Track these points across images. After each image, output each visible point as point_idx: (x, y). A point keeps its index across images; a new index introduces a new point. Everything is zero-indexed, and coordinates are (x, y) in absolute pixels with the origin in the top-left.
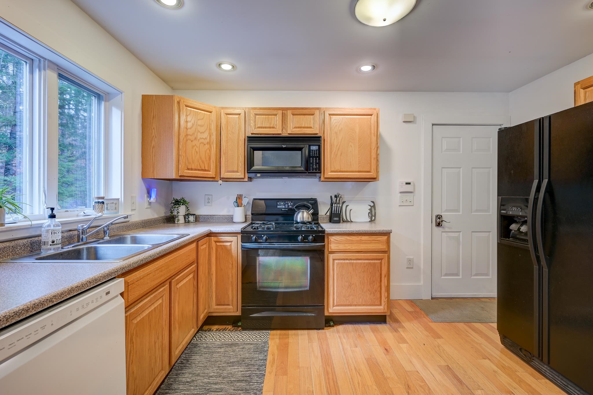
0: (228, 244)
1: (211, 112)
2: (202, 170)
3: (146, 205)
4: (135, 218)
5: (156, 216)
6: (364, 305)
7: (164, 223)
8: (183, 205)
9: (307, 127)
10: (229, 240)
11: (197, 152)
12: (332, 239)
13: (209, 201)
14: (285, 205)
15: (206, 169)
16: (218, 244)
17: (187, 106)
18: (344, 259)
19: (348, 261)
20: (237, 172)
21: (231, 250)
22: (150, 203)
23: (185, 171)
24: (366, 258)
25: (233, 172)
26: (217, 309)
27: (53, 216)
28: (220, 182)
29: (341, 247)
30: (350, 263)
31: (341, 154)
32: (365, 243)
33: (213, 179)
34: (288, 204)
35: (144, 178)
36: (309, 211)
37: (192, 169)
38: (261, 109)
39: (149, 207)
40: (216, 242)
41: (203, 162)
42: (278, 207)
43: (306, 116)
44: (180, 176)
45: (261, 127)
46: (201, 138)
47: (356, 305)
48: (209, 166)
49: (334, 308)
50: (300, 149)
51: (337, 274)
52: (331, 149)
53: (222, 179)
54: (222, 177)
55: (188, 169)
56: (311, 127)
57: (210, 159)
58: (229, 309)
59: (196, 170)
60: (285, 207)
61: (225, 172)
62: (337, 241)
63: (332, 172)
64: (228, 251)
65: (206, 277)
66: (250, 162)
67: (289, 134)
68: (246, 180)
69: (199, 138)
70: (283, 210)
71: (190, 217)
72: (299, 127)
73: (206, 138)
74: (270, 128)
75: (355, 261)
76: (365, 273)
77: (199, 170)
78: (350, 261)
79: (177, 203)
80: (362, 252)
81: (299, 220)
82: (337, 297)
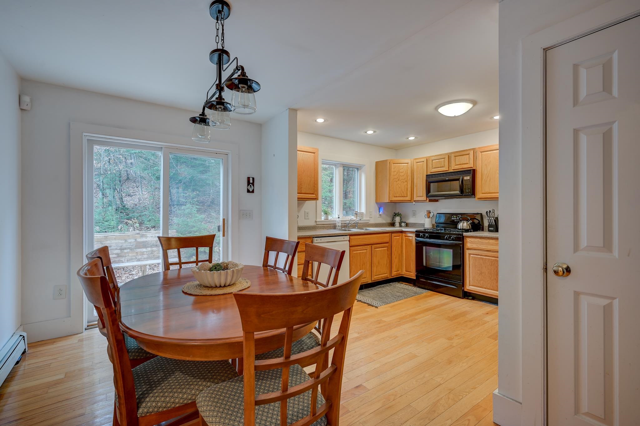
0: (411, 238)
1: (408, 163)
2: (403, 197)
3: (378, 216)
4: (372, 221)
5: (384, 222)
6: (492, 289)
7: (389, 226)
8: (398, 216)
9: (465, 164)
10: (411, 236)
11: (399, 187)
12: (468, 240)
13: (414, 214)
14: (457, 218)
15: (405, 196)
16: (406, 237)
17: (394, 164)
18: (477, 255)
19: (480, 256)
20: (422, 196)
21: (412, 241)
22: (380, 215)
23: (393, 198)
24: (493, 256)
25: (420, 196)
26: (406, 273)
27: (339, 218)
28: (414, 203)
29: (475, 246)
30: (481, 258)
31: (490, 180)
32: (492, 245)
33: (410, 201)
34: (459, 217)
35: (376, 203)
36: (468, 222)
37: (397, 197)
38: (436, 156)
39: (380, 217)
40: (405, 236)
41: (403, 192)
42: (452, 219)
43: (464, 156)
44: (391, 201)
45: (436, 168)
46: (402, 179)
47: (486, 288)
48: (407, 194)
49: (470, 287)
50: (458, 180)
51: (472, 264)
52: (482, 177)
53: (415, 201)
54: (414, 200)
55: (395, 197)
56: (467, 163)
57: (407, 190)
58: (411, 274)
59: (399, 197)
60: (457, 219)
61: (416, 197)
62: (471, 241)
63: (483, 193)
64: (410, 241)
65: (399, 254)
66: (428, 190)
67: (453, 170)
68: (428, 201)
69: (400, 179)
70: (455, 221)
71: (402, 223)
72: (459, 165)
73: (405, 179)
74: (441, 167)
75: (485, 257)
76: (492, 266)
77: (401, 197)
78: (481, 257)
79: (396, 215)
80: (490, 251)
81: (460, 228)
82: (472, 280)
